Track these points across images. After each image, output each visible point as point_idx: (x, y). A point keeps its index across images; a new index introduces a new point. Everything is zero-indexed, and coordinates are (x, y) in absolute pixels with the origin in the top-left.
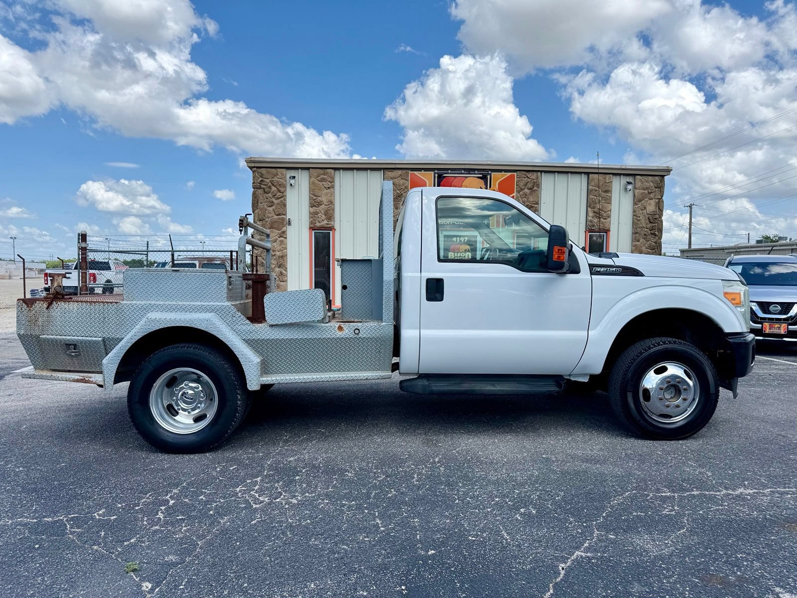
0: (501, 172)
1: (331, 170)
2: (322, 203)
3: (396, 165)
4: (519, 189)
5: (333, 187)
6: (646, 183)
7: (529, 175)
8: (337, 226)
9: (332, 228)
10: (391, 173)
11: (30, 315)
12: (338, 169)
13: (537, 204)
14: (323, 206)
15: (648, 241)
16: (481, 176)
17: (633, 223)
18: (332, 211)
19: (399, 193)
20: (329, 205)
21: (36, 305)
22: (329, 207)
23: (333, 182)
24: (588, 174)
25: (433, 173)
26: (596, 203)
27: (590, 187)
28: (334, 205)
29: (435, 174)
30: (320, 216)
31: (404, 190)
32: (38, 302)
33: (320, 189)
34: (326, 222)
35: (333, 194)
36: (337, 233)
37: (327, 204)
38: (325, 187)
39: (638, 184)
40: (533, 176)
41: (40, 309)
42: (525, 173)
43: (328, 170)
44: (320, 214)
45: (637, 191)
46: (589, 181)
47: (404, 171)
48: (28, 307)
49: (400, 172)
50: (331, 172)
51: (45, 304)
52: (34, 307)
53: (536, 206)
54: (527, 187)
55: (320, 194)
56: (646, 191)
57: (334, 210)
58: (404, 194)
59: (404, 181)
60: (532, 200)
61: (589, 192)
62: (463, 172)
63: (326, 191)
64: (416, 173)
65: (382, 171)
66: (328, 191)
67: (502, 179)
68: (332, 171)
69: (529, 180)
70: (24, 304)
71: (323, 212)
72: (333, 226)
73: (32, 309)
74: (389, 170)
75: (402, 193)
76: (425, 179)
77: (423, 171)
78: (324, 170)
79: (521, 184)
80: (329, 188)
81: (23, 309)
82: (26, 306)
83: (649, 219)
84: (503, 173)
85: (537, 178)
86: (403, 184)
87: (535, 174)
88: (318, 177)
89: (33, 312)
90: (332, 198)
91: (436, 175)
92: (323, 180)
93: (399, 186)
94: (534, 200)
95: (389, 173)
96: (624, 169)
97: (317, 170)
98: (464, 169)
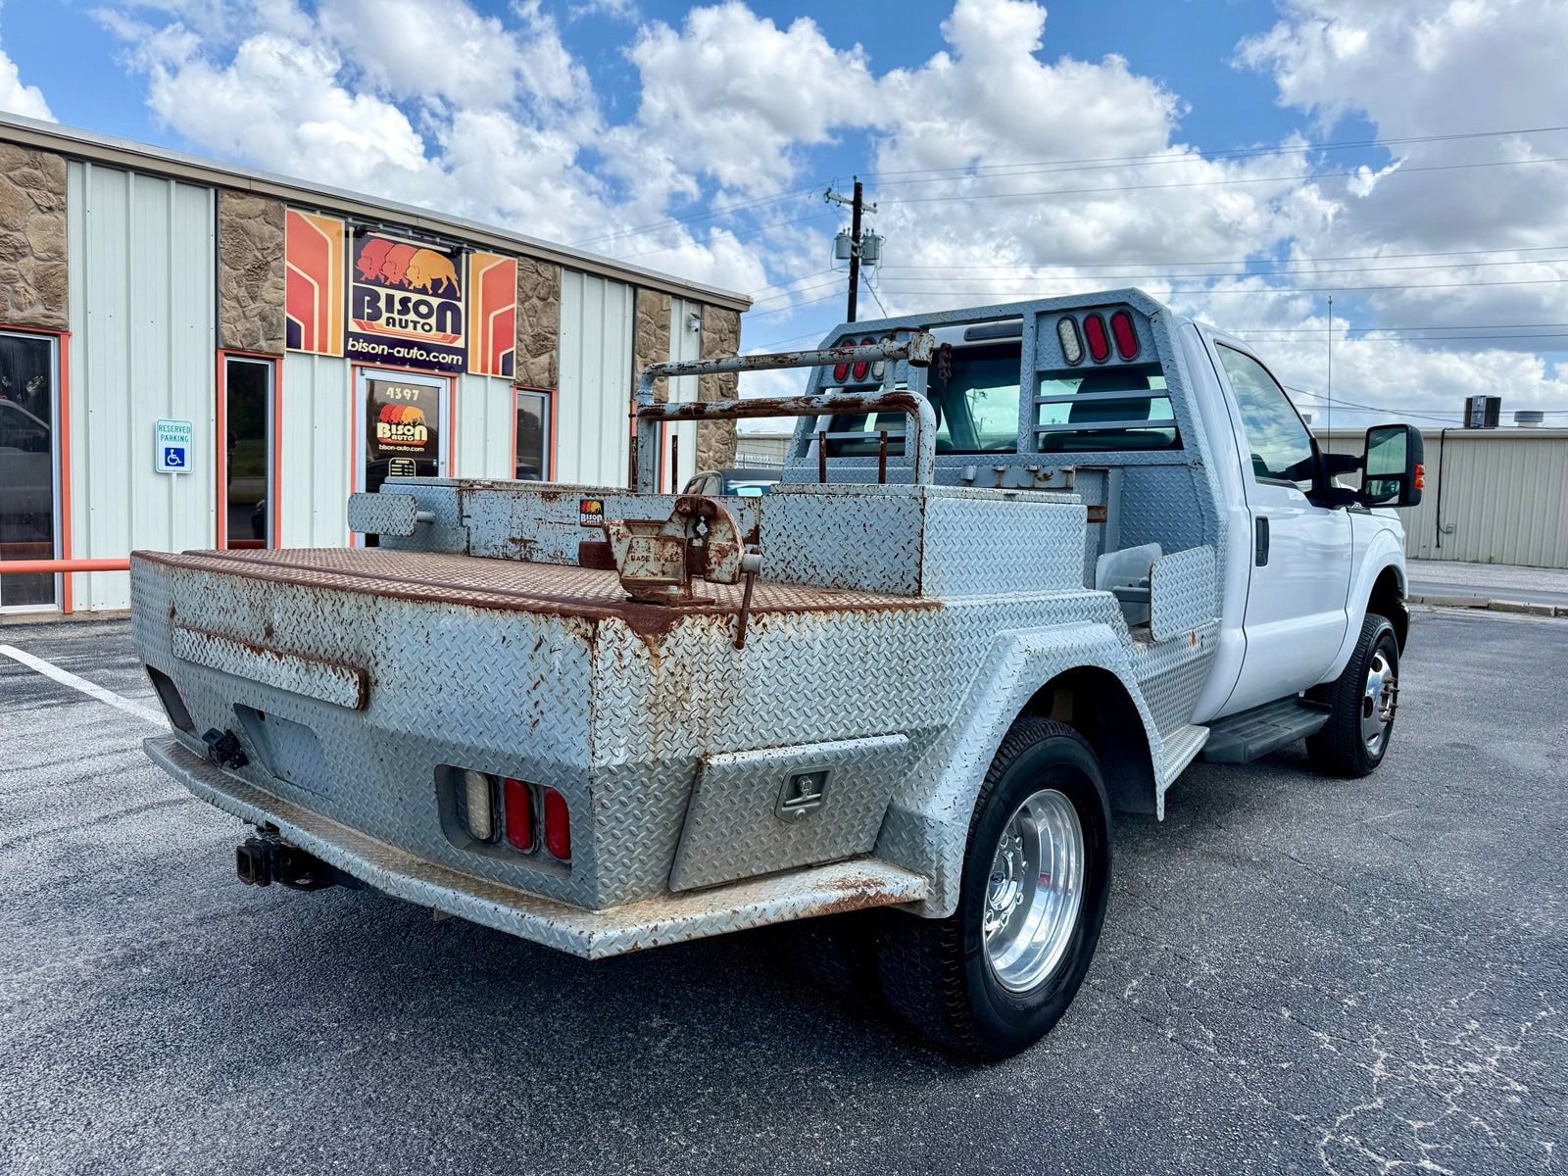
0: (487, 250)
1: (56, 156)
2: (27, 250)
3: (252, 183)
4: (523, 295)
5: (63, 208)
6: (717, 322)
7: (541, 268)
8: (75, 326)
9: (60, 332)
10: (238, 201)
11: (653, 681)
12: (80, 159)
13: (555, 333)
14: (30, 261)
15: (718, 428)
16: (448, 250)
17: (699, 392)
18: (62, 280)
19: (261, 257)
20: (51, 259)
21: (680, 631)
22: (51, 267)
23: (64, 193)
24: (635, 287)
25: (343, 222)
26: (649, 348)
27: (639, 315)
28: (67, 262)
29: (347, 225)
30: (22, 291)
31: (273, 252)
32: (688, 621)
33: (20, 208)
34: (40, 309)
35: (61, 230)
36: (75, 346)
37: (43, 255)
38: (38, 206)
39: (708, 322)
40: (547, 271)
41: (696, 649)
42: (533, 262)
43: (45, 154)
44: (21, 284)
45: (705, 334)
46: (638, 302)
47: (274, 204)
48: (647, 643)
49: (261, 204)
50: (56, 165)
51: (714, 630)
52: (670, 641)
53: (553, 337)
54: (536, 293)
55: (20, 224)
56: (717, 336)
57: (66, 278)
58: (273, 264)
59: (274, 229)
60: (546, 324)
61: (637, 323)
62: (410, 233)
63: (39, 216)
64: (302, 213)
65: (212, 192)
66: (48, 217)
67: (490, 267)
68: (62, 162)
69: (541, 279)
70: (628, 633)
71: (30, 278)
72: (66, 326)
73: (663, 652)
74: (233, 193)
75: (269, 259)
76: (324, 235)
77: (318, 212)
78: (32, 152)
79: (528, 286)
80: (50, 209)
81: (627, 654)
82: (638, 643)
83: (721, 389)
84: (491, 254)
85: (555, 277)
86: (272, 237)
87: (550, 268)
88: (12, 169)
89: (670, 663)
90: (61, 242)
91: (351, 230)
92: (28, 182)
93: (262, 240)
94: (550, 324)
95: (234, 200)
96: (689, 289)
97: (10, 148)
98: (414, 228)
